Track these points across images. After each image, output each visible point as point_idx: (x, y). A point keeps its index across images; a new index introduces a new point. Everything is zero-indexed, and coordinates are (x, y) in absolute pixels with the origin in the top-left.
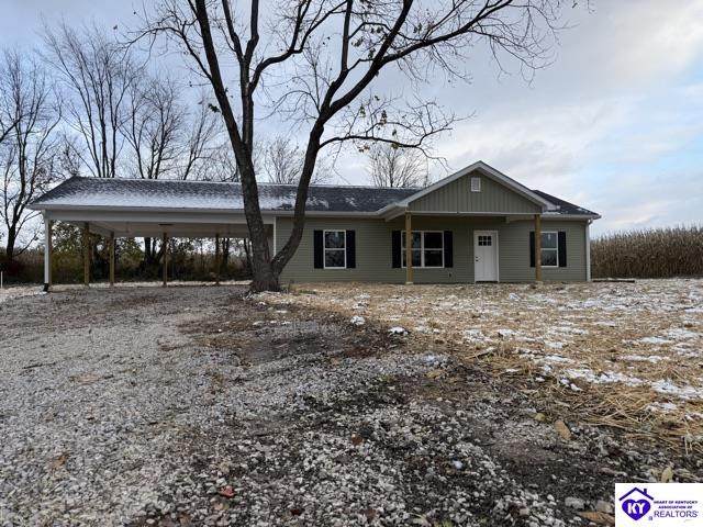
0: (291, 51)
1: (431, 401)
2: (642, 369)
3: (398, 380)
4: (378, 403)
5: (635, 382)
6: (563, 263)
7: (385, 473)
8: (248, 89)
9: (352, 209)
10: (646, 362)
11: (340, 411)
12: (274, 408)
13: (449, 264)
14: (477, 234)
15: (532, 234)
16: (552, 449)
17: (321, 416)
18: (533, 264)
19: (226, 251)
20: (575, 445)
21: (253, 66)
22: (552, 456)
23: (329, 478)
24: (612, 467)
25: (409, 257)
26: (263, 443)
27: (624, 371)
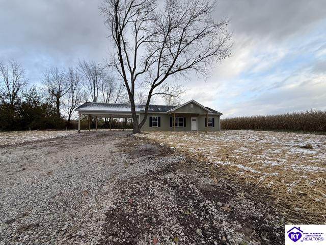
0: (145, 71)
1: (182, 171)
2: (235, 160)
3: (173, 164)
4: (168, 172)
5: (233, 165)
6: (213, 126)
7: (171, 195)
8: (133, 81)
9: (159, 111)
10: (236, 158)
11: (158, 174)
12: (141, 173)
13: (185, 126)
14: (192, 118)
15: (206, 119)
16: (213, 186)
17: (153, 176)
18: (206, 126)
19: (126, 121)
20: (219, 185)
21: (135, 75)
22: (213, 188)
23: (157, 196)
24: (228, 192)
25: (174, 124)
26: (139, 185)
27: (230, 161)
